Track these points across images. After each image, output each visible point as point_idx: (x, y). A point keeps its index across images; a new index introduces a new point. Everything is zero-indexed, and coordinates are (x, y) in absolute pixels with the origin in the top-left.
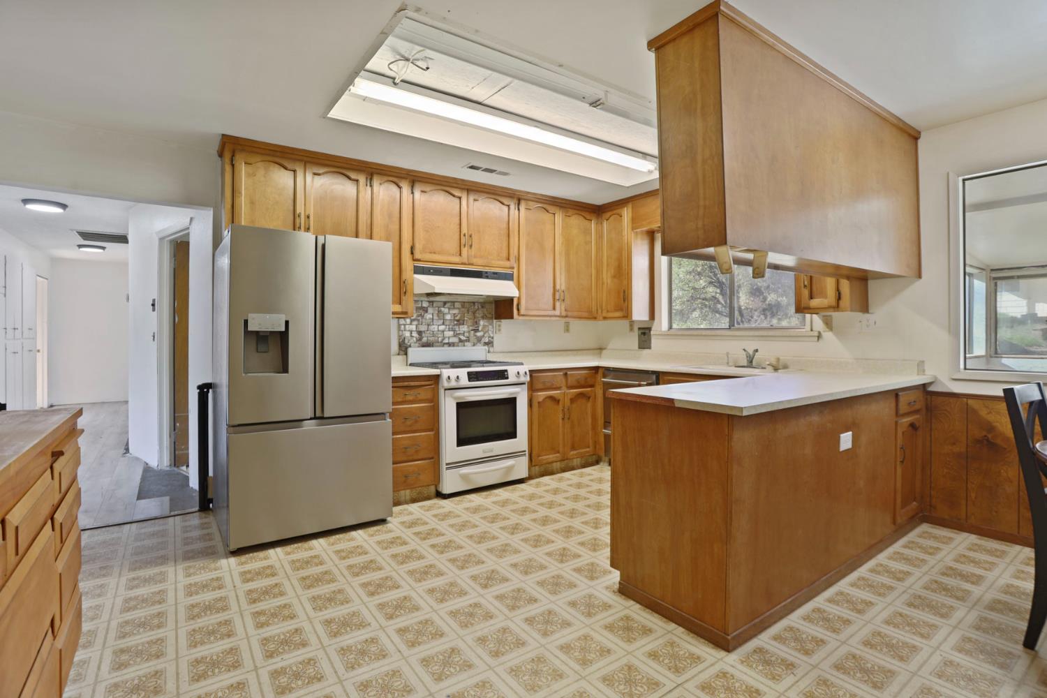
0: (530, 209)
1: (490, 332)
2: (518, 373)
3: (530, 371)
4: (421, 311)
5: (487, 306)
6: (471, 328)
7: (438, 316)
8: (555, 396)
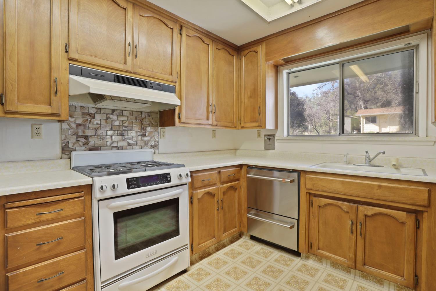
0: (190, 37)
1: (155, 137)
2: (180, 175)
3: (190, 172)
4: (87, 117)
5: (153, 115)
6: (139, 133)
7: (106, 122)
8: (211, 191)
